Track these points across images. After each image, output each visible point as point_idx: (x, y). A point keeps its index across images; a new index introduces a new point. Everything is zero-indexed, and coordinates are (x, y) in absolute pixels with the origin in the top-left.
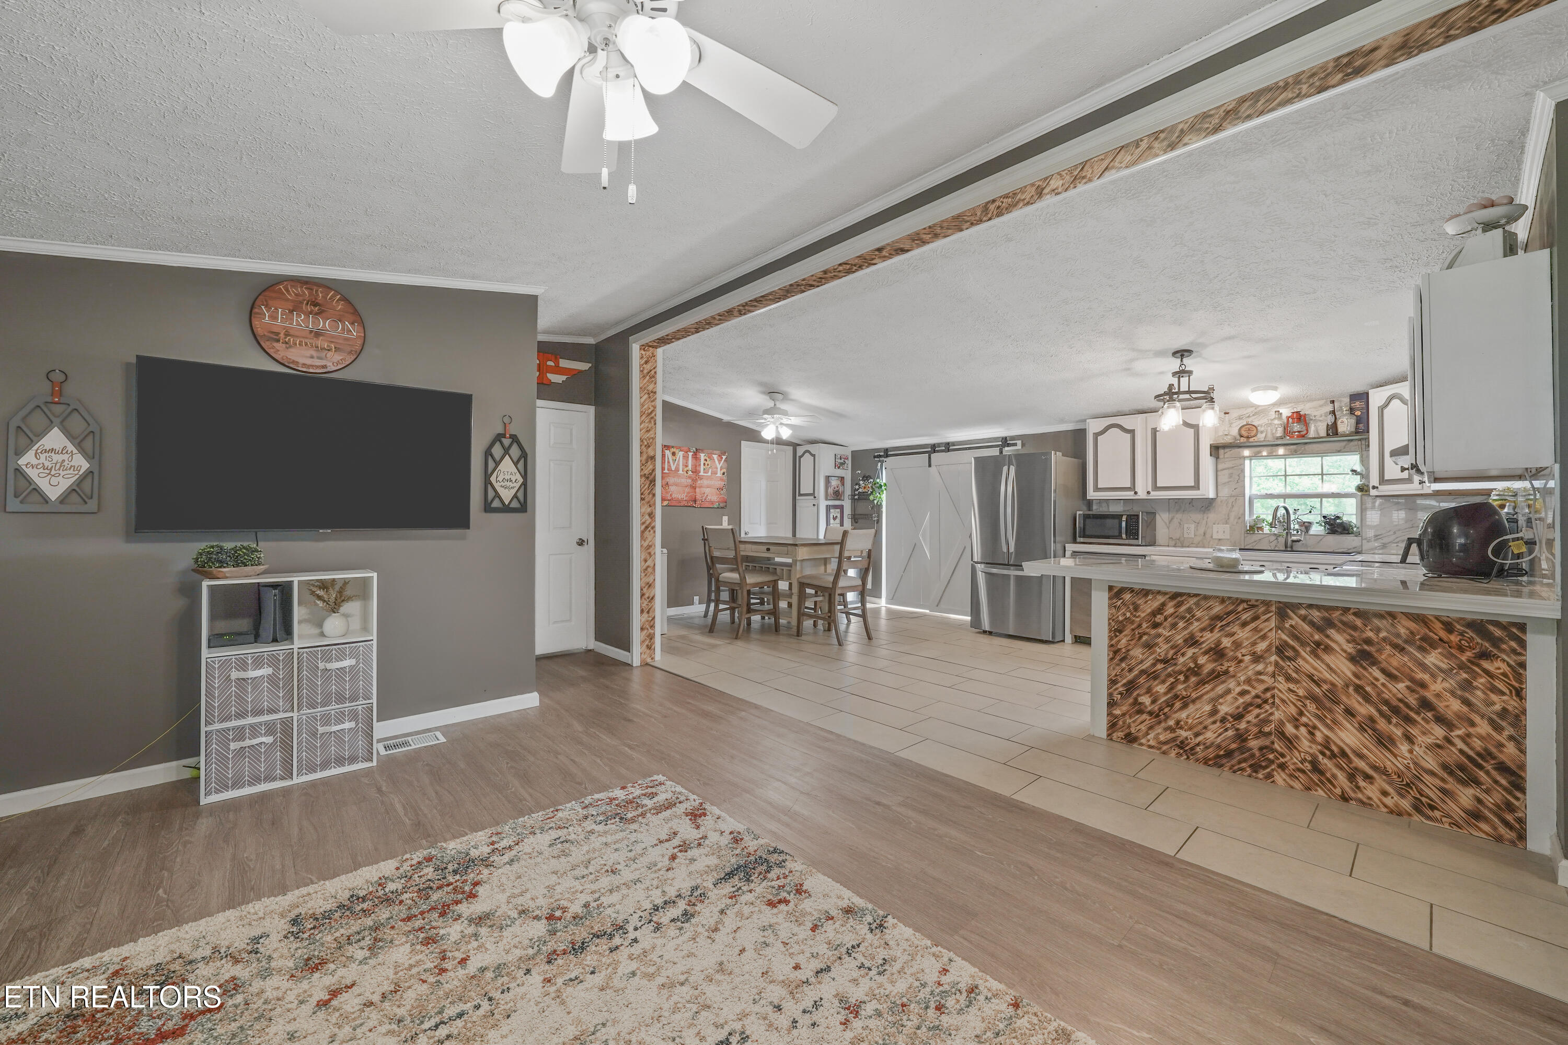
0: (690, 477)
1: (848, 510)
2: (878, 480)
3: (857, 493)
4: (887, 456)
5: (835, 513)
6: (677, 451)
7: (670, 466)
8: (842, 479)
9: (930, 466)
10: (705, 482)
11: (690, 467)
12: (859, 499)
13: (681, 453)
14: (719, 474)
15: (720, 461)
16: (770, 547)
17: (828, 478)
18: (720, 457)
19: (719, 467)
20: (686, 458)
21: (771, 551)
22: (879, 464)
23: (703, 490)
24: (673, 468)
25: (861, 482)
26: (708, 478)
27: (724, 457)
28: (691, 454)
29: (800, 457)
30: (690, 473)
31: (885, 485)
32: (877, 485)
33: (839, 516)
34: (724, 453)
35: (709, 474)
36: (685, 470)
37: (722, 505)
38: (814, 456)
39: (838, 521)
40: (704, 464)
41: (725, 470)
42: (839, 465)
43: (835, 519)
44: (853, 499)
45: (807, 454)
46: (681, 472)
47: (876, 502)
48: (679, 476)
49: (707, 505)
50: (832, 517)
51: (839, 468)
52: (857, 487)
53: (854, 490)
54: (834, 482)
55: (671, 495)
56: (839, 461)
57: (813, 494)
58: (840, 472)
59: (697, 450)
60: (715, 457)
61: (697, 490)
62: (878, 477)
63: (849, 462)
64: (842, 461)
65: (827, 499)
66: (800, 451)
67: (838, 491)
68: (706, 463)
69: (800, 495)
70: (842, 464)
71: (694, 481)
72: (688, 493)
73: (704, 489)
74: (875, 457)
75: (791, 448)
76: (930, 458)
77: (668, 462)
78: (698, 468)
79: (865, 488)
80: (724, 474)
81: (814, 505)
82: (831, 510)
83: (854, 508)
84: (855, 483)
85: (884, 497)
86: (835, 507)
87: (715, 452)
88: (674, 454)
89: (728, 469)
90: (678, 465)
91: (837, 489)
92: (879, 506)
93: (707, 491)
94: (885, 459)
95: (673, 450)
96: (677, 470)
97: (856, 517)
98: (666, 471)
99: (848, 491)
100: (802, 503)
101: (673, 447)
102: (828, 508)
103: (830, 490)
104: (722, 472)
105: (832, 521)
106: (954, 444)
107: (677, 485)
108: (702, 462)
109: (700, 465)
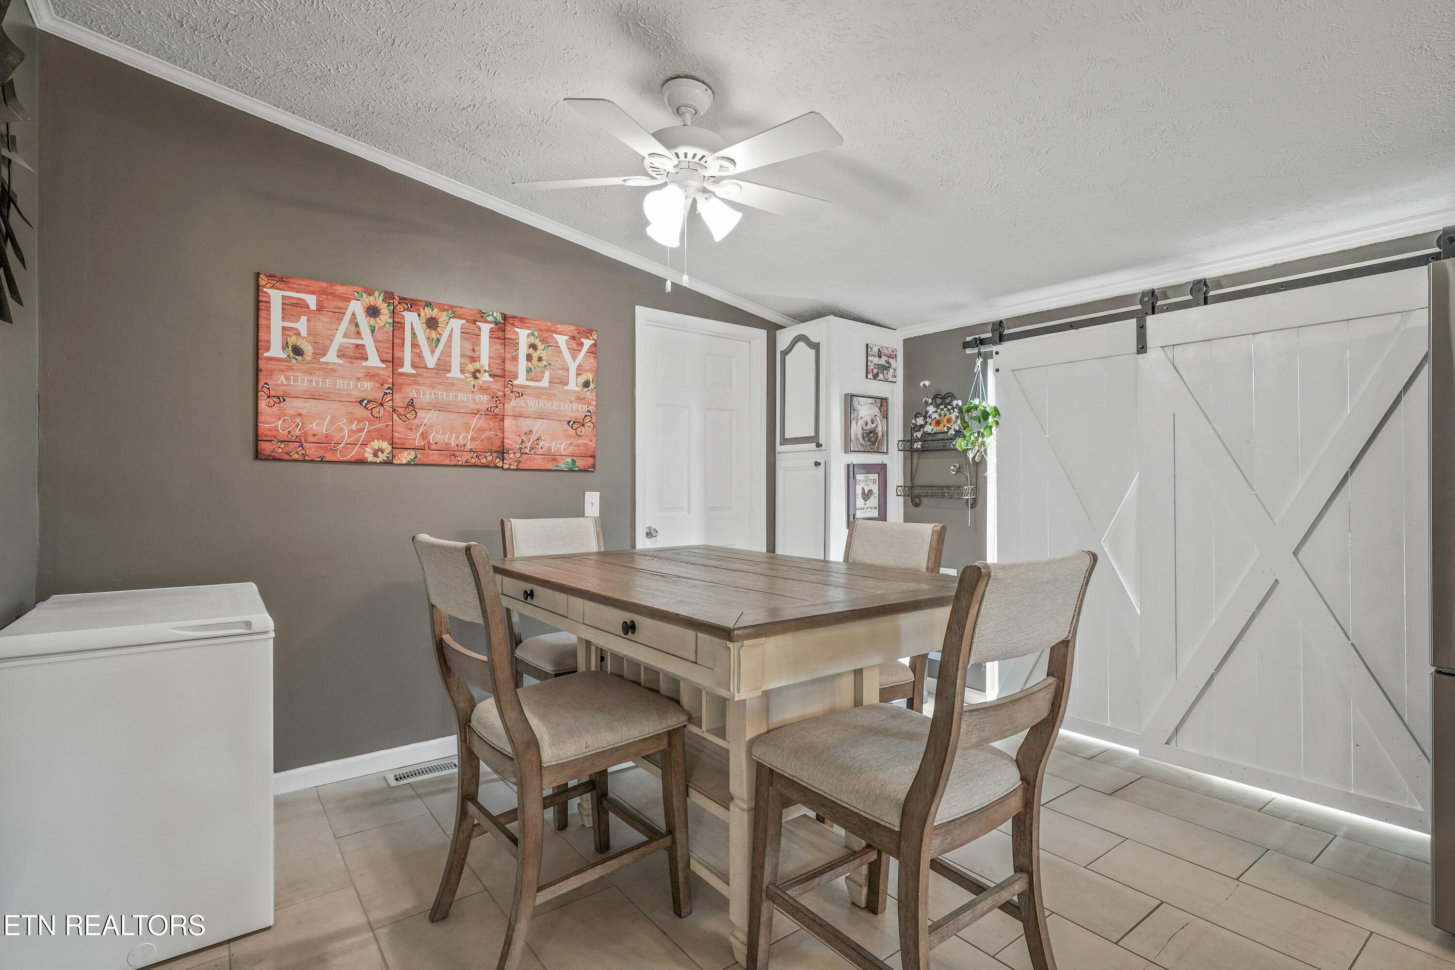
0: (484, 389)
1: (896, 477)
2: (976, 401)
3: (919, 434)
4: (1001, 339)
5: (866, 482)
6: (443, 317)
7: (420, 356)
8: (883, 403)
9: (1142, 348)
10: (532, 404)
11: (484, 362)
12: (923, 450)
13: (456, 325)
14: (574, 385)
15: (574, 352)
16: (638, 619)
17: (850, 400)
18: (576, 341)
19: (573, 366)
20: (471, 336)
21: (640, 635)
22: (979, 361)
23: (526, 424)
24: (431, 361)
25: (931, 409)
26: (540, 393)
27: (587, 343)
28: (485, 329)
29: (785, 353)
30: (486, 377)
31: (997, 412)
32: (974, 413)
33: (875, 489)
34: (588, 333)
35: (545, 383)
36: (471, 367)
37: (580, 463)
38: (816, 347)
39: (874, 501)
40: (529, 358)
41: (590, 376)
42: (877, 372)
43: (866, 496)
44: (909, 448)
45: (801, 345)
46: (455, 372)
47: (970, 455)
48: (450, 385)
49: (538, 462)
50: (859, 491)
51: (875, 377)
52: (920, 421)
53: (910, 428)
54: (866, 411)
55: (424, 435)
56: (876, 360)
57: (814, 440)
58: (878, 388)
59: (505, 317)
60: (562, 340)
61: (508, 423)
62: (976, 395)
63: (898, 365)
64: (883, 361)
65: (847, 450)
66: (784, 339)
67: (873, 431)
68: (535, 355)
69: (785, 441)
70: (885, 368)
71: (499, 399)
72: (481, 430)
73: (529, 422)
74: (966, 345)
75: (763, 333)
76: (1142, 328)
77: (415, 345)
78: (509, 367)
79: (938, 423)
80: (586, 384)
81: (817, 464)
82: (859, 477)
83: (911, 472)
84: (913, 410)
85: (991, 441)
86: (868, 468)
87: (561, 328)
88: (432, 323)
89: (597, 373)
90: (447, 353)
91: (871, 426)
92: (979, 465)
93: (538, 427)
94: (995, 348)
95: (428, 312)
96: (443, 366)
97: (917, 491)
98: (407, 368)
99: (897, 432)
100: (786, 456)
101: (429, 304)
102: (851, 471)
103: (856, 430)
104: (582, 379)
105: (860, 502)
106: (1218, 282)
107: (440, 407)
108: (523, 350)
109: (515, 358)
